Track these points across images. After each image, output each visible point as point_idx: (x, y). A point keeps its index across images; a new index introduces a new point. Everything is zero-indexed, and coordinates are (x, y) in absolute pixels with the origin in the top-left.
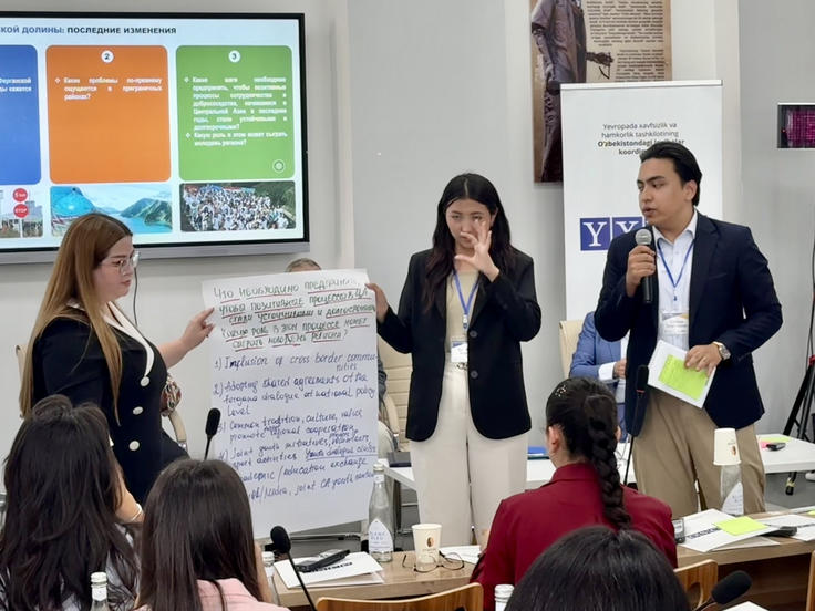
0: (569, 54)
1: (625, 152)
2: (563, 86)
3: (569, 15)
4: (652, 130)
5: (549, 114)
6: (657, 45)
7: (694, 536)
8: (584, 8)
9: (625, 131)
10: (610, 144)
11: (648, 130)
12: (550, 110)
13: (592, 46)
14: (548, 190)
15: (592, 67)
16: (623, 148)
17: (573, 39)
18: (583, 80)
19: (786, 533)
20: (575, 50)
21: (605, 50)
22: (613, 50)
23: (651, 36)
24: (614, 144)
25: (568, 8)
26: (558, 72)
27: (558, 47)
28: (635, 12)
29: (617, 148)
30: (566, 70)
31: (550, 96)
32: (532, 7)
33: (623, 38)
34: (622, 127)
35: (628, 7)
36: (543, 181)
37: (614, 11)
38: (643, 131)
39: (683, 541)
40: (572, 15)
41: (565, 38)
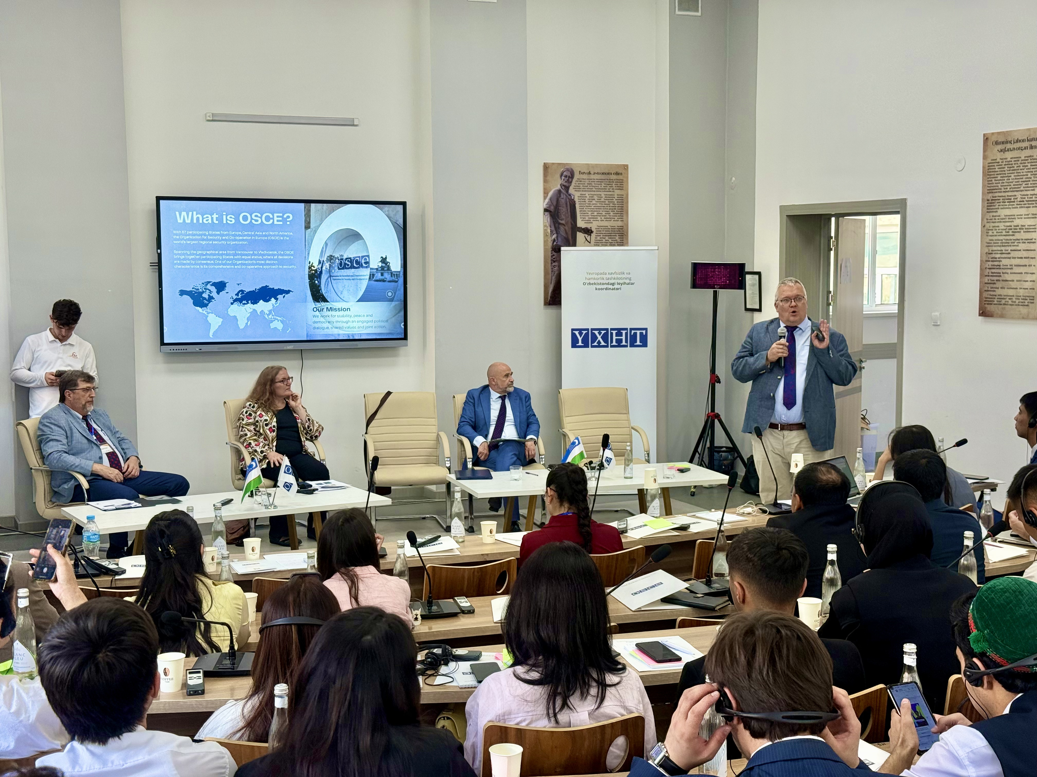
0: (567, 228)
1: (599, 289)
2: (562, 248)
3: (566, 204)
4: (615, 276)
5: (554, 264)
6: (620, 223)
7: (632, 529)
8: (576, 200)
9: (599, 276)
10: (590, 284)
11: (613, 276)
12: (554, 262)
13: (581, 224)
14: (551, 311)
15: (580, 236)
16: (598, 287)
17: (569, 219)
18: (574, 245)
19: (684, 528)
20: (570, 226)
21: (588, 226)
22: (593, 226)
23: (616, 218)
24: (592, 284)
25: (566, 200)
26: (560, 239)
27: (560, 224)
28: (607, 203)
29: (595, 286)
30: (565, 238)
31: (554, 253)
32: (545, 198)
33: (599, 219)
34: (598, 274)
35: (602, 200)
36: (550, 304)
37: (594, 202)
38: (610, 276)
39: (626, 532)
40: (568, 203)
41: (564, 219)
